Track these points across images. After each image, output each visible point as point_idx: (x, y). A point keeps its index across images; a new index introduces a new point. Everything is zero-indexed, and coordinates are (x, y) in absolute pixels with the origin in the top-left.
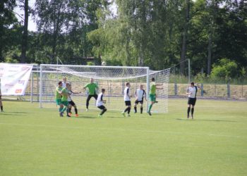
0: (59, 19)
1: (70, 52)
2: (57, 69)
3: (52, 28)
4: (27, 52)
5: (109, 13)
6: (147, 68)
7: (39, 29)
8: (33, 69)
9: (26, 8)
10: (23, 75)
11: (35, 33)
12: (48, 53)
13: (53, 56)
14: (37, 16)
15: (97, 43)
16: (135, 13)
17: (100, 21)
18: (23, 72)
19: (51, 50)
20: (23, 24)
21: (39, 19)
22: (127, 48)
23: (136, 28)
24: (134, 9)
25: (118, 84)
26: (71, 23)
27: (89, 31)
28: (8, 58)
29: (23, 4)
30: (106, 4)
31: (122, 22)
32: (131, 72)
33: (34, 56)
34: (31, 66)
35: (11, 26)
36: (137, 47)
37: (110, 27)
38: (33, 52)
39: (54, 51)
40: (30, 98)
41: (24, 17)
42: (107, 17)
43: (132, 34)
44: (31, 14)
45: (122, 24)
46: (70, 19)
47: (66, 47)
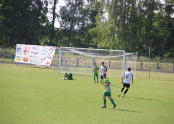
0: (73, 20)
1: (79, 40)
2: (70, 50)
3: (69, 26)
4: (53, 40)
5: (103, 18)
6: (124, 51)
7: (61, 26)
8: (56, 50)
9: (54, 13)
10: (50, 53)
11: (58, 29)
12: (66, 41)
13: (69, 43)
14: (60, 18)
15: (95, 35)
16: (118, 18)
17: (98, 22)
18: (51, 52)
19: (68, 39)
20: (51, 23)
21: (61, 20)
22: (113, 39)
23: (119, 28)
24: (118, 16)
25: (107, 61)
26: (80, 23)
27: (91, 28)
28: (42, 44)
29: (52, 11)
30: (102, 12)
31: (110, 23)
32: (114, 53)
33: (57, 43)
34: (55, 48)
35: (44, 24)
36: (119, 39)
37: (103, 26)
38: (57, 40)
39: (69, 40)
40: (53, 67)
41: (52, 19)
42: (102, 20)
43: (116, 31)
44: (56, 17)
45: (110, 25)
46: (80, 21)
47: (77, 37)
